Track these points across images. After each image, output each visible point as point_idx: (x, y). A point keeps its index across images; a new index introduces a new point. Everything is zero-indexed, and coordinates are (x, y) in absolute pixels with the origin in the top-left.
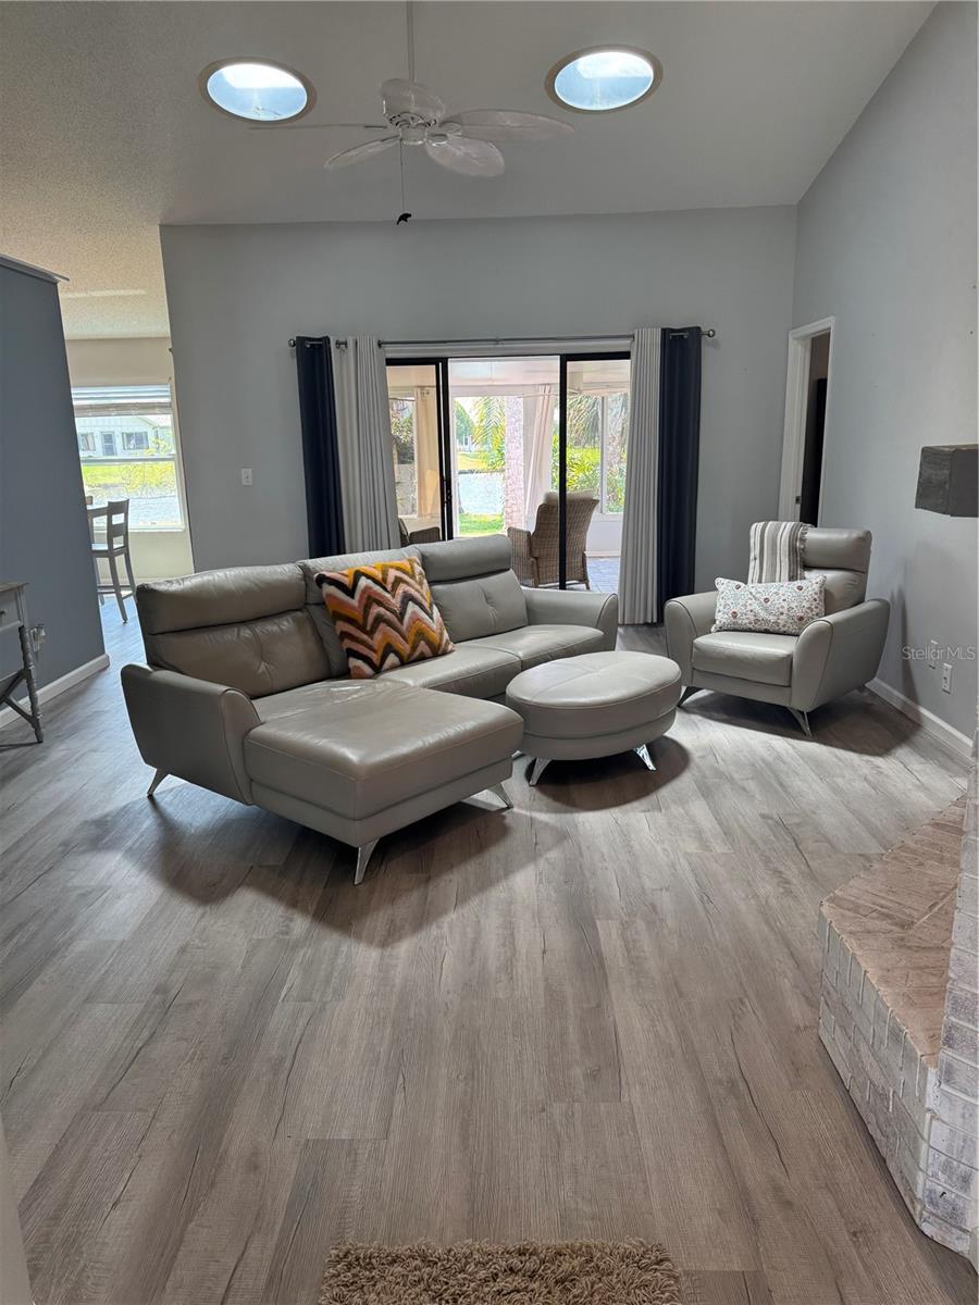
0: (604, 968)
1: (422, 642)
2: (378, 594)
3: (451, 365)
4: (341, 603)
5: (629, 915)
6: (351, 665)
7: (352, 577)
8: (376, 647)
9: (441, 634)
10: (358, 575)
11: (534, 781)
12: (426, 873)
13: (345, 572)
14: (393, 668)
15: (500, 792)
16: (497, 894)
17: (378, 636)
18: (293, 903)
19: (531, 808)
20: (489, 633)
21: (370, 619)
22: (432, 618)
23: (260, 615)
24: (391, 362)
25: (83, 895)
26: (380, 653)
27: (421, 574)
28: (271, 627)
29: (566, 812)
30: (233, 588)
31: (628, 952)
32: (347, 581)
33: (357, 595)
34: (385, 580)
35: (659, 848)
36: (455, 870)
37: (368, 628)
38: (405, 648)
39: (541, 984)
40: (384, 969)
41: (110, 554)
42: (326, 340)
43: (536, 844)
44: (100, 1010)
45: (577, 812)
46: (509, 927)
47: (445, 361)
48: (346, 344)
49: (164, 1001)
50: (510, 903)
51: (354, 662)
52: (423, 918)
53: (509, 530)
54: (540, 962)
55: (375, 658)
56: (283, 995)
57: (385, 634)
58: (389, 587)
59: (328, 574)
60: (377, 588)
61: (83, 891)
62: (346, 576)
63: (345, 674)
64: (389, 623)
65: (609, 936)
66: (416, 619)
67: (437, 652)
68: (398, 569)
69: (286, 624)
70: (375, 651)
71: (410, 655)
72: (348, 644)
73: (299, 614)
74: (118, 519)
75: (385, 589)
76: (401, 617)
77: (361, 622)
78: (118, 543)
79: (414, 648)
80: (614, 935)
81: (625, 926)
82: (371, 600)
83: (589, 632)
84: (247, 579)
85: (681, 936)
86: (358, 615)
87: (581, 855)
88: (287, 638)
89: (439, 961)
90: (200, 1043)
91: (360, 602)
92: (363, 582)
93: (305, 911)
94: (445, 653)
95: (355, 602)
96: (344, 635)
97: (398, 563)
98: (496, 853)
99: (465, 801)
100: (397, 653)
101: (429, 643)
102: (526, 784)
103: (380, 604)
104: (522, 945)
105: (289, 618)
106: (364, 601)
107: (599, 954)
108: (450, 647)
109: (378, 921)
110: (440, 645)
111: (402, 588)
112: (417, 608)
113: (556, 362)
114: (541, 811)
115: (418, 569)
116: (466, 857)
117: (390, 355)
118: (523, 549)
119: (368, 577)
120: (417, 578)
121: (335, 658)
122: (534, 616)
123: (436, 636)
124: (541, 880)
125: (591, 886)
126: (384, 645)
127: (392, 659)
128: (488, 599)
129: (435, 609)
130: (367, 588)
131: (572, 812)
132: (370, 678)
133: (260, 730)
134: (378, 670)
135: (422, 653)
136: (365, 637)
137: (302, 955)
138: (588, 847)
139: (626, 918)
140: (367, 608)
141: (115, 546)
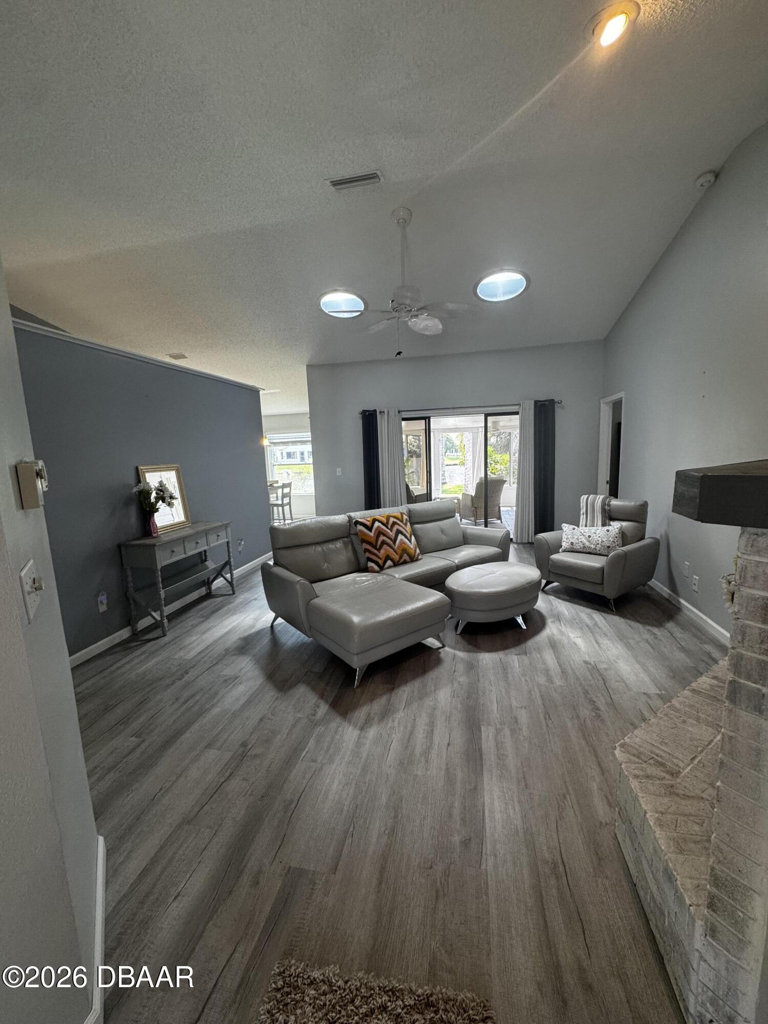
0: (482, 760)
1: (405, 555)
2: (384, 530)
3: (432, 420)
4: (365, 534)
5: (501, 724)
6: (369, 566)
7: (371, 521)
8: (381, 557)
9: (415, 550)
10: (374, 520)
11: (459, 632)
12: (392, 684)
13: (369, 519)
14: (390, 567)
15: (438, 638)
16: (428, 702)
17: (382, 551)
18: (322, 696)
19: (455, 649)
20: (443, 548)
21: (379, 543)
22: (411, 542)
23: (327, 539)
24: (404, 419)
25: (226, 681)
26: (383, 559)
27: (406, 520)
28: (331, 546)
29: (473, 652)
30: (314, 527)
31: (498, 750)
32: (368, 524)
33: (373, 530)
34: (387, 523)
35: (523, 679)
36: (408, 684)
37: (378, 547)
38: (396, 557)
39: (444, 767)
40: (359, 744)
41: (282, 505)
42: (375, 411)
43: (454, 672)
44: (212, 754)
45: (480, 653)
46: (431, 725)
47: (429, 418)
48: (384, 412)
49: (243, 752)
50: (435, 709)
51: (371, 564)
52: (385, 714)
53: (463, 494)
54: (445, 751)
55: (381, 562)
56: (303, 755)
57: (386, 549)
58: (389, 527)
59: (360, 520)
60: (384, 527)
61: (226, 678)
62: (369, 521)
63: (365, 570)
64: (389, 545)
65: (488, 736)
66: (402, 542)
67: (413, 559)
68: (395, 517)
69: (339, 544)
70: (381, 559)
71: (398, 561)
72: (367, 555)
73: (346, 539)
74: (286, 490)
75: (387, 528)
76: (394, 542)
77: (374, 543)
78: (286, 500)
79: (401, 557)
80: (491, 737)
81: (498, 732)
82: (380, 533)
83: (492, 550)
84: (320, 522)
85: (530, 742)
86: (373, 541)
87: (479, 680)
88: (340, 552)
89: (389, 744)
90: (253, 783)
91: (374, 534)
92: (377, 524)
93: (327, 701)
94: (417, 560)
95: (372, 534)
96: (366, 550)
97: (395, 514)
98: (432, 675)
99: (423, 642)
100: (392, 560)
101: (409, 555)
102: (454, 633)
103: (384, 535)
104: (437, 738)
105: (341, 541)
106: (377, 534)
107: (480, 750)
108: (420, 557)
109: (361, 713)
110: (414, 556)
111: (396, 527)
112: (403, 537)
113: (482, 417)
114: (460, 650)
115: (405, 517)
116: (415, 676)
117: (404, 417)
118: (469, 503)
119: (379, 521)
120: (404, 521)
121: (363, 561)
122: (466, 540)
123: (412, 551)
124: (454, 695)
125: (482, 702)
126: (385, 556)
127: (389, 563)
128: (442, 531)
129: (413, 538)
130: (379, 527)
131: (477, 652)
132: (377, 572)
133: (316, 601)
134: (382, 568)
135: (405, 560)
136: (376, 552)
137: (320, 729)
138: (483, 676)
139: (498, 726)
140: (378, 537)
141: (285, 502)
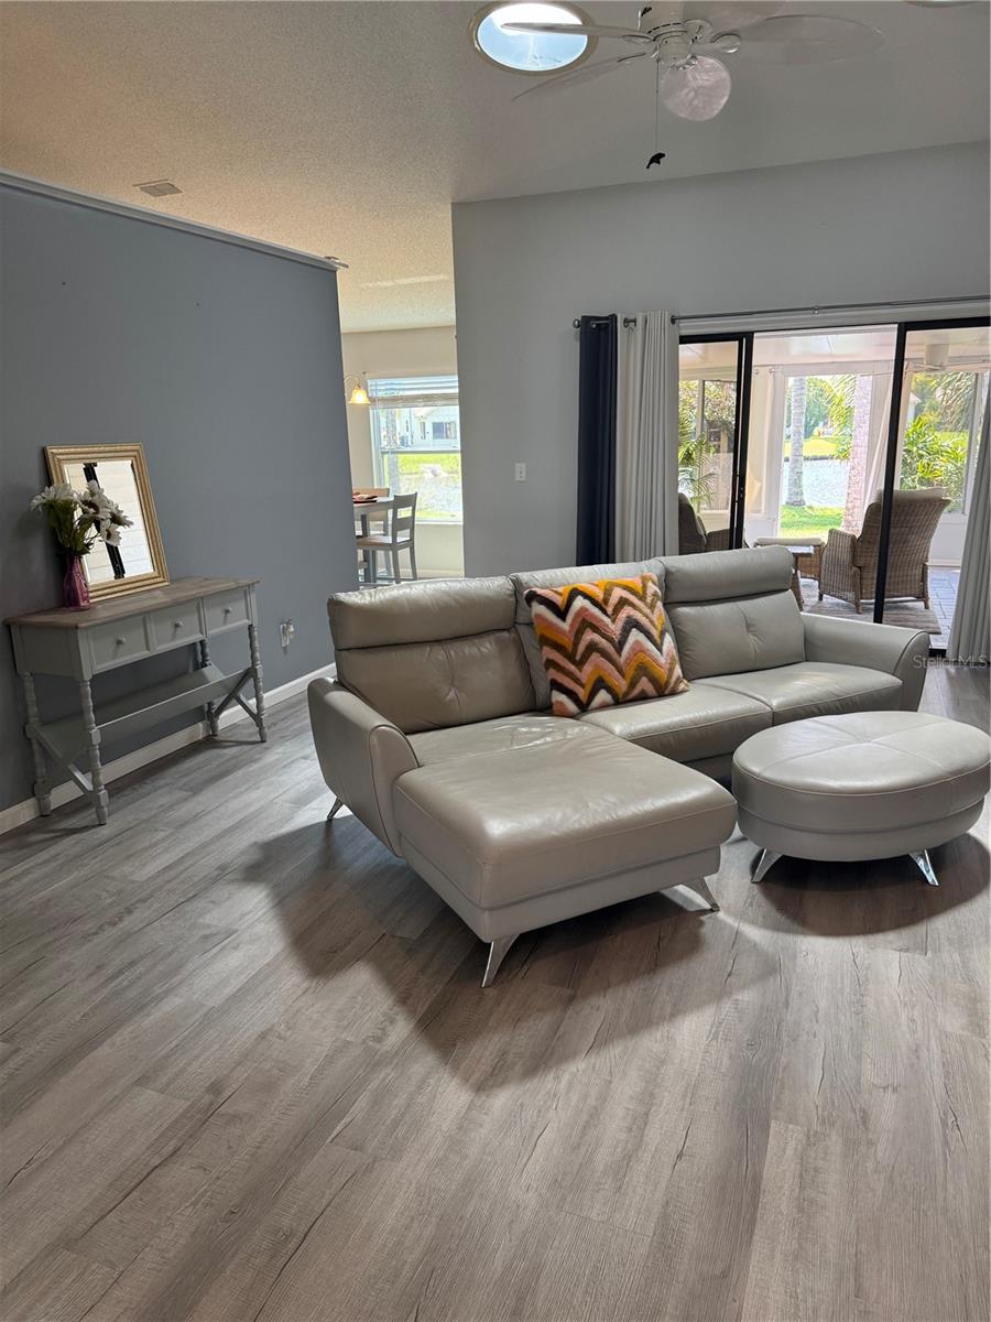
0: (756, 1207)
1: (644, 679)
2: (596, 618)
3: (759, 342)
4: (550, 625)
5: (823, 1122)
6: (553, 700)
7: (566, 596)
8: (584, 681)
9: (671, 670)
10: (575, 593)
11: (758, 878)
12: (573, 989)
13: (560, 590)
14: (604, 707)
15: (702, 889)
16: (650, 1042)
17: (588, 668)
18: (404, 999)
19: (741, 917)
20: (747, 667)
21: (581, 648)
22: (660, 650)
23: (458, 634)
24: (685, 340)
25: (206, 937)
26: (589, 688)
27: (655, 594)
28: (468, 649)
29: (788, 931)
30: (429, 603)
31: (802, 1188)
32: (560, 601)
33: (570, 617)
34: (606, 601)
35: (904, 1017)
36: (610, 992)
37: (578, 658)
38: (621, 684)
39: (657, 1210)
40: (465, 1123)
41: (394, 547)
42: (613, 318)
43: (729, 975)
44: (147, 1099)
45: (803, 934)
46: (647, 1100)
47: (749, 336)
48: (635, 321)
49: (211, 1104)
50: (663, 1062)
51: (558, 697)
52: (542, 1060)
53: (831, 532)
54: (667, 1172)
55: (582, 694)
56: (335, 1133)
57: (597, 667)
58: (610, 610)
59: (539, 591)
60: (596, 611)
61: (208, 932)
62: (560, 594)
63: (546, 709)
64: (604, 654)
65: (783, 1148)
66: (638, 649)
67: (663, 691)
68: (626, 588)
69: (487, 646)
70: (583, 686)
71: (626, 694)
72: (553, 674)
73: (506, 634)
75: (604, 612)
76: (619, 647)
77: (570, 650)
79: (632, 685)
80: (790, 1152)
81: (812, 1140)
82: (585, 623)
83: (882, 680)
84: (445, 592)
85: (891, 1180)
86: (567, 642)
87: (787, 1004)
88: (487, 665)
89: (537, 1133)
90: (218, 1178)
91: (571, 626)
92: (579, 602)
93: (412, 1012)
94: (674, 693)
95: (565, 626)
96: (550, 664)
97: (627, 581)
98: (674, 976)
99: (663, 891)
100: (610, 690)
101: (653, 680)
102: (748, 878)
103: (595, 629)
104: (653, 1135)
105: (492, 637)
106: (577, 625)
107: (757, 1180)
108: (682, 686)
109: (485, 1050)
110: (667, 683)
111: (627, 611)
112: (641, 637)
113: (892, 334)
114: (753, 923)
115: (652, 588)
116: (628, 977)
117: (685, 332)
118: (846, 557)
119: (586, 596)
120: (649, 600)
121: (542, 687)
122: (812, 650)
123: (662, 673)
124: (717, 1033)
125: (784, 1060)
126: (594, 679)
127: (603, 696)
128: (748, 626)
129: (668, 642)
130: (583, 610)
131: (795, 932)
132: (572, 716)
133: (414, 777)
134: (584, 707)
135: (643, 691)
136: (572, 668)
137: (386, 1074)
138: (800, 994)
139: (816, 1126)
140: (579, 633)
